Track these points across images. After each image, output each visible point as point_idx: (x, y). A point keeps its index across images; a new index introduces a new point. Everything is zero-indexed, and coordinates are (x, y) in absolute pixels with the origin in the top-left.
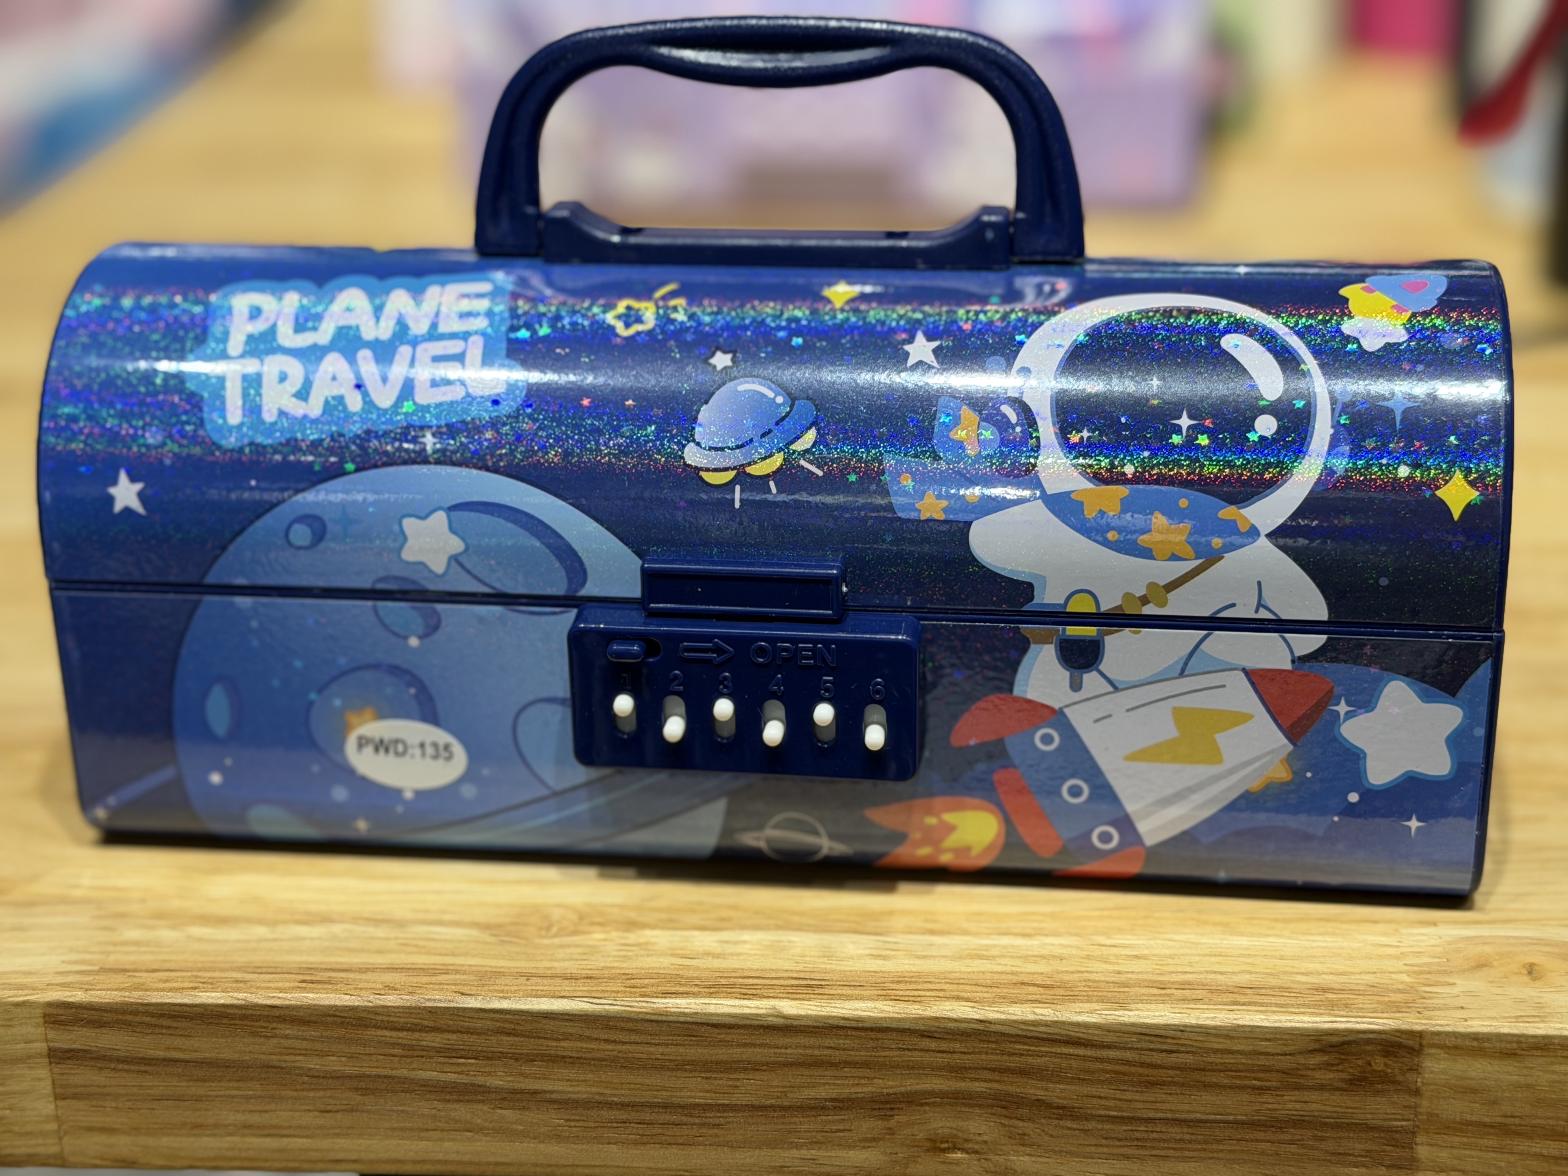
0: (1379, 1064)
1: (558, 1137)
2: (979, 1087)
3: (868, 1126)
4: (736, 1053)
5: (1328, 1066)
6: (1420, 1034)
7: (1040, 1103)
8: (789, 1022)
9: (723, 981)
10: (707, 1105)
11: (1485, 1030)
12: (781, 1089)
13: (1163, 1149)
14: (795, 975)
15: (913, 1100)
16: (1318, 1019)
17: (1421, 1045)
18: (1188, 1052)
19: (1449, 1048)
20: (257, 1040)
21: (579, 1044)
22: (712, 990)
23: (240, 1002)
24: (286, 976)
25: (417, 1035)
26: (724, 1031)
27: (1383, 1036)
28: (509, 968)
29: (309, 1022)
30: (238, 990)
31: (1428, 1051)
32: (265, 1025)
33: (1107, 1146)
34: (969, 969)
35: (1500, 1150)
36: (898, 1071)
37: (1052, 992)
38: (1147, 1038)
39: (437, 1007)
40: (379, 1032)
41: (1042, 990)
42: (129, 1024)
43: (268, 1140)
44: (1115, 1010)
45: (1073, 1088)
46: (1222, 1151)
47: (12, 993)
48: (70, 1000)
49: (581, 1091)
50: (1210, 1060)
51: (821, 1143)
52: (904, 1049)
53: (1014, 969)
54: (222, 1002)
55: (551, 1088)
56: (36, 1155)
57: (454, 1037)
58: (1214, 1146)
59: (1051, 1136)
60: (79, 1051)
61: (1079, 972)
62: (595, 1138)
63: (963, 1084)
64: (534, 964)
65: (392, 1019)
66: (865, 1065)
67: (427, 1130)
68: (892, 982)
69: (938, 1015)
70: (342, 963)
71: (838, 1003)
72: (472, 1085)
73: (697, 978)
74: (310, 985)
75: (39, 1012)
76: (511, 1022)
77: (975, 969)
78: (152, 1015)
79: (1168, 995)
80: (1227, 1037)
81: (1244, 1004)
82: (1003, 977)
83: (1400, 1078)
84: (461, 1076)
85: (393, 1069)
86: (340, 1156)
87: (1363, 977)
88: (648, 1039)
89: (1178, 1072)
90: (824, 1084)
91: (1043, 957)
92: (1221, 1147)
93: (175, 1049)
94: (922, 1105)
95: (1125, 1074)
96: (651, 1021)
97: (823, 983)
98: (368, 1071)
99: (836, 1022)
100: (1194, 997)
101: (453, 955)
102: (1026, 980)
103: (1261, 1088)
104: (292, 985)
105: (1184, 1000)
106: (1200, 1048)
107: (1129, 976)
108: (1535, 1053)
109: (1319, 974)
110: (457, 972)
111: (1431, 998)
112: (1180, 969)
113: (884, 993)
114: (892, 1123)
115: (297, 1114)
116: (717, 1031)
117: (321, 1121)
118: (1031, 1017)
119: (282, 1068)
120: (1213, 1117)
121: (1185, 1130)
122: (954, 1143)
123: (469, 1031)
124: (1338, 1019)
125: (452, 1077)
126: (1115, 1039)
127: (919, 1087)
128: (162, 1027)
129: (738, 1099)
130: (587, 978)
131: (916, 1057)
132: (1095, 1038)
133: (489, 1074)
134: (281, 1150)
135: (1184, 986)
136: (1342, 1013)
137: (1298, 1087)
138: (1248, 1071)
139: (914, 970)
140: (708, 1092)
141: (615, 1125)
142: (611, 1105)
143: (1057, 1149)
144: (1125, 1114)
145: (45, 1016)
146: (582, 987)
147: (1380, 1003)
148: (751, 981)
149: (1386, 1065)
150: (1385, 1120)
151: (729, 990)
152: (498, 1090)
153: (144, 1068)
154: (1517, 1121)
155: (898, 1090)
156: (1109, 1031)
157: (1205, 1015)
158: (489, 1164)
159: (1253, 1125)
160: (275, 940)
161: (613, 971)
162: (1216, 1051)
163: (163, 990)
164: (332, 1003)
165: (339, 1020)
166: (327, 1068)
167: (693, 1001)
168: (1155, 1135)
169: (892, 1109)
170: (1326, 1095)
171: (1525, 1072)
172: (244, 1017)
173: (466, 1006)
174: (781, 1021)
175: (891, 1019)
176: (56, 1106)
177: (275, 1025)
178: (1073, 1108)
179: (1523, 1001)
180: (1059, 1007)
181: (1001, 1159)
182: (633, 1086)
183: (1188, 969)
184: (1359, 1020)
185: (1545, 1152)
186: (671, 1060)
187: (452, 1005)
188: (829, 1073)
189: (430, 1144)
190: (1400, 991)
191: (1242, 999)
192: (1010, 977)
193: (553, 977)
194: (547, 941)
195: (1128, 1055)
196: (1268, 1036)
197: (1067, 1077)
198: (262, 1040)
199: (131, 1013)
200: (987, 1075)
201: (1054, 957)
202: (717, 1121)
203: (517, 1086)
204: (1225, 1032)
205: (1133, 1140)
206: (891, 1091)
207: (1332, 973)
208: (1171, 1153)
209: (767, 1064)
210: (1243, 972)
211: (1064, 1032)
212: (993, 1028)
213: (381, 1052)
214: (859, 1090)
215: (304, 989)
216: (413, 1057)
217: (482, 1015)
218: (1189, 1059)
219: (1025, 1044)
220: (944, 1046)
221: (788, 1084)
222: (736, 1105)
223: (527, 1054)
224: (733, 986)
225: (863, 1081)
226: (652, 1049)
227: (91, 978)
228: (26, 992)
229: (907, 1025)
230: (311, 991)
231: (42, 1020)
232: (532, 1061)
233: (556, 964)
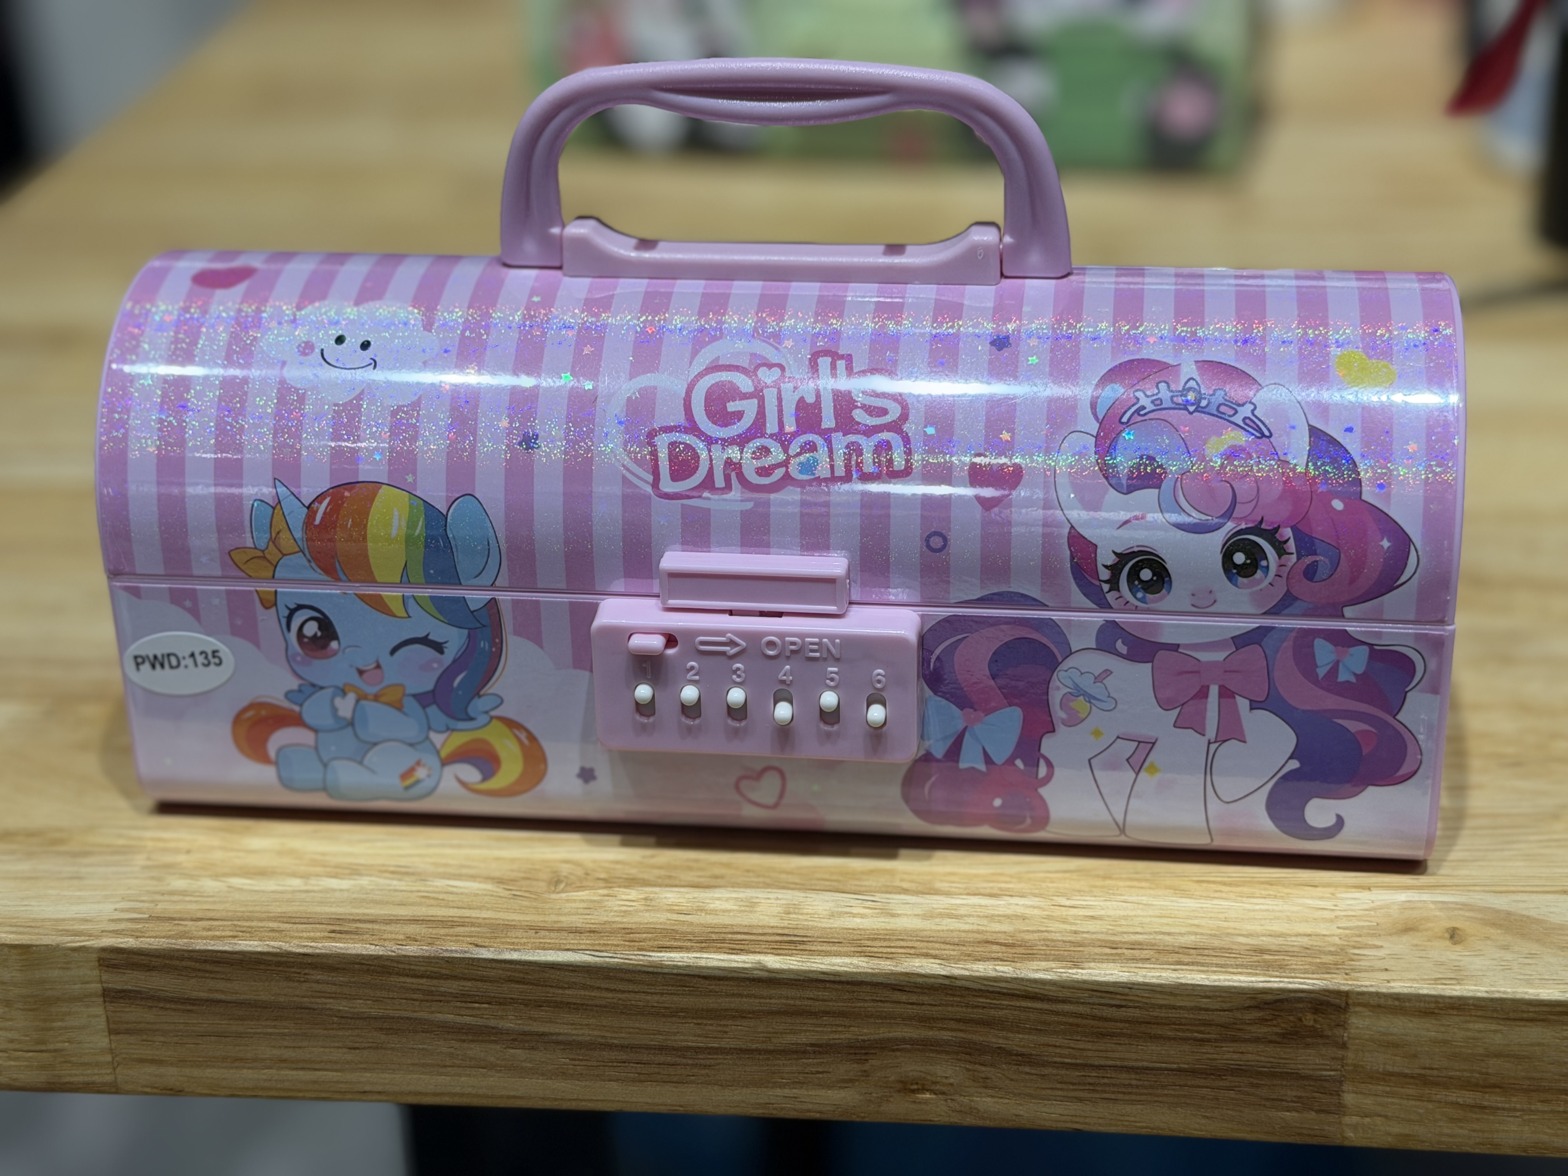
0: (1309, 1019)
1: (563, 1075)
2: (946, 1035)
3: (845, 1068)
4: (725, 1002)
5: (1262, 1021)
6: (1347, 994)
7: (1001, 1051)
8: (774, 975)
9: (714, 937)
10: (699, 1048)
11: (1406, 991)
12: (766, 1035)
13: (1113, 1092)
14: (780, 931)
15: (885, 1046)
16: (1253, 979)
17: (1347, 1003)
18: (1135, 1007)
19: (1372, 1006)
20: (291, 984)
21: (582, 992)
22: (703, 945)
23: (275, 950)
24: (318, 926)
25: (435, 982)
26: (714, 982)
27: (1312, 995)
28: (519, 921)
29: (338, 969)
30: (274, 939)
31: (1352, 1009)
32: (298, 971)
33: (1061, 1089)
34: (939, 928)
35: (1419, 1098)
36: (872, 1020)
37: (1014, 951)
38: (1099, 994)
39: (453, 958)
40: (402, 979)
41: (1004, 948)
42: (176, 968)
43: (301, 1073)
44: (1070, 968)
45: (1031, 1037)
46: (1166, 1095)
47: (69, 939)
48: (122, 946)
49: (585, 1034)
50: (1155, 1014)
51: (804, 1083)
52: (877, 1001)
53: (980, 928)
54: (259, 949)
55: (557, 1031)
56: (93, 1083)
57: (469, 984)
58: (1159, 1091)
59: (1012, 1080)
60: (130, 991)
61: (1039, 931)
62: (597, 1076)
63: (931, 1033)
64: (541, 918)
65: (412, 967)
66: (842, 1014)
67: (445, 1066)
68: (868, 939)
69: (908, 970)
70: (368, 915)
71: (818, 959)
72: (486, 1027)
73: (690, 933)
74: (338, 935)
75: (94, 956)
76: (520, 972)
77: (945, 928)
78: (196, 961)
79: (1117, 954)
80: (1171, 994)
81: (1187, 964)
82: (970, 935)
83: (1330, 1033)
84: (476, 1019)
85: (415, 1011)
86: (367, 1088)
87: (1299, 939)
88: (646, 988)
89: (1127, 1025)
90: (806, 1031)
91: (1007, 917)
92: (1166, 1092)
93: (217, 991)
94: (894, 1051)
95: (1078, 1025)
96: (648, 973)
97: (805, 939)
98: (391, 1013)
99: (815, 976)
100: (1142, 956)
101: (470, 908)
102: (990, 938)
103: (1202, 1040)
104: (322, 934)
105: (1134, 959)
106: (1147, 1004)
107: (1085, 935)
108: (1451, 1012)
109: (1258, 936)
110: (473, 925)
111: (1359, 960)
112: (1131, 930)
113: (860, 949)
114: (866, 1067)
115: (327, 1050)
116: (707, 982)
117: (349, 1057)
118: (993, 974)
119: (314, 1009)
120: (1158, 1065)
121: (1133, 1076)
122: (923, 1085)
123: (482, 979)
124: (1272, 979)
125: (468, 1020)
126: (1069, 995)
127: (891, 1035)
128: (206, 971)
129: (725, 1043)
130: (590, 932)
131: (888, 1008)
132: (1051, 993)
133: (501, 1018)
134: (315, 1082)
135: (1134, 946)
136: (1277, 974)
137: (1234, 1040)
138: (1191, 1025)
139: (888, 928)
140: (699, 1036)
141: (615, 1064)
142: (611, 1047)
143: (1016, 1091)
144: (1078, 1061)
145: (99, 959)
146: (585, 941)
147: (1311, 964)
148: (739, 937)
149: (1315, 1021)
150: (1313, 1070)
151: (719, 945)
152: (508, 1032)
153: (189, 1008)
154: (1435, 1073)
155: (872, 1037)
156: (1063, 987)
157: (1152, 974)
158: (501, 1097)
159: (1194, 1072)
160: (307, 891)
161: (614, 926)
162: (1161, 1007)
163: (206, 938)
164: (359, 952)
165: (365, 967)
166: (356, 1010)
167: (686, 955)
168: (1106, 1081)
169: (866, 1054)
170: (1261, 1047)
171: (1443, 1029)
172: (279, 964)
173: (481, 956)
174: (765, 974)
175: (866, 973)
176: (110, 1040)
177: (306, 971)
178: (1031, 1055)
179: (1442, 964)
180: (1018, 965)
181: (966, 1100)
182: (631, 1030)
183: (1139, 930)
184: (1291, 980)
185: (1460, 1100)
186: (666, 1008)
187: (467, 955)
188: (810, 1021)
189: (448, 1078)
190: (1331, 953)
191: (1186, 959)
192: (976, 935)
193: (559, 930)
194: (554, 896)
195: (1081, 1009)
196: (1208, 993)
197: (1026, 1028)
198: (296, 984)
199: (177, 959)
200: (953, 1025)
201: (1017, 916)
202: (708, 1062)
203: (527, 1028)
204: (1169, 990)
205: (1085, 1084)
206: (866, 1038)
207: (1270, 935)
208: (1120, 1096)
209: (753, 1012)
210: (1189, 933)
211: (1023, 988)
212: (959, 983)
213: (403, 996)
214: (837, 1036)
215: (334, 939)
216: (432, 1001)
217: (494, 965)
218: (1136, 1013)
219: (987, 998)
220: (914, 998)
221: (771, 1030)
222: (725, 1048)
223: (535, 1001)
224: (723, 941)
225: (840, 1029)
226: (649, 998)
227: (140, 926)
228: (82, 938)
229: (880, 980)
230: (339, 940)
231: (97, 964)
232: (540, 1006)
233: (563, 919)
